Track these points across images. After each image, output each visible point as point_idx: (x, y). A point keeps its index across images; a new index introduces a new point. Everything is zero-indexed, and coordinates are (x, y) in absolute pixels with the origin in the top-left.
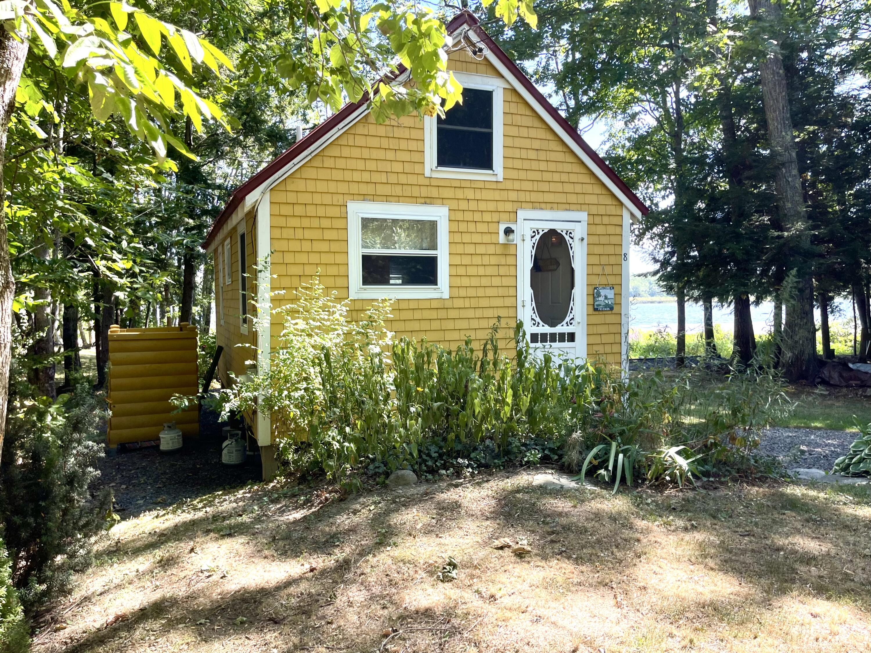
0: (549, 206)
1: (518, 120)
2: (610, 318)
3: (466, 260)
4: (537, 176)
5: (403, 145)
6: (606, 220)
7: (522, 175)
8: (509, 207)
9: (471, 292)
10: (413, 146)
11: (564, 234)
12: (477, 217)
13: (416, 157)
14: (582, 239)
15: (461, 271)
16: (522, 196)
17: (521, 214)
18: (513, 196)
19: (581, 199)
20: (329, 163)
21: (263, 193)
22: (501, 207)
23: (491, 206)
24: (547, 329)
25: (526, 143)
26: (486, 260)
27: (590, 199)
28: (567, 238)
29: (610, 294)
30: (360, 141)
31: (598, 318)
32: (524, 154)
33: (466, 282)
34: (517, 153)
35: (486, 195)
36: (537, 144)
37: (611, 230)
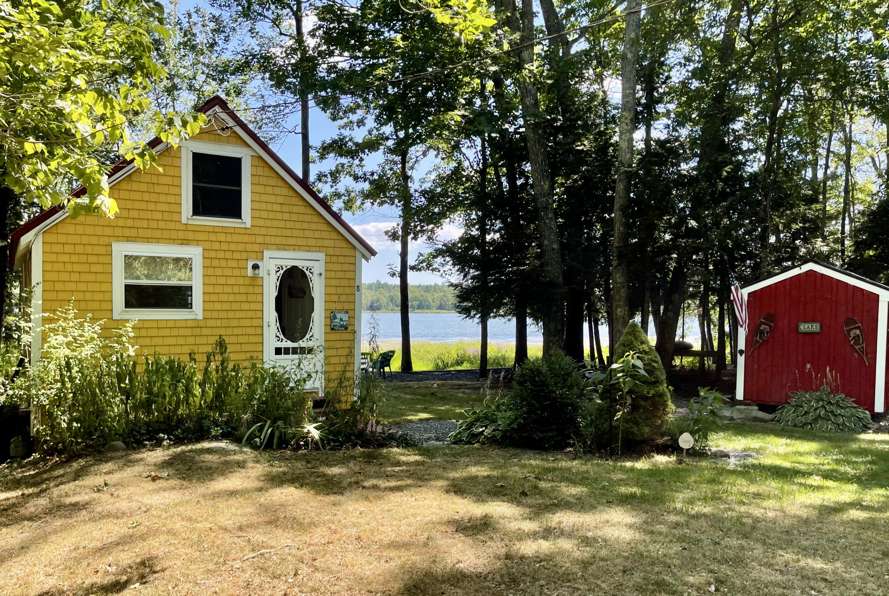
0: (291, 247)
1: (263, 180)
2: (345, 336)
3: (218, 289)
4: (282, 224)
5: (163, 198)
6: (341, 259)
7: (268, 223)
8: (256, 248)
9: (223, 315)
10: (171, 199)
11: (305, 270)
12: (228, 255)
13: (174, 208)
14: (321, 274)
15: (214, 298)
16: (268, 240)
17: (267, 254)
18: (260, 239)
19: (320, 243)
21: (36, 235)
22: (249, 247)
23: (241, 247)
24: (289, 344)
25: (272, 199)
26: (236, 289)
27: (326, 243)
28: (307, 273)
29: (345, 317)
31: (335, 336)
32: (269, 207)
33: (218, 306)
34: (263, 206)
35: (235, 238)
36: (280, 200)
37: (346, 267)
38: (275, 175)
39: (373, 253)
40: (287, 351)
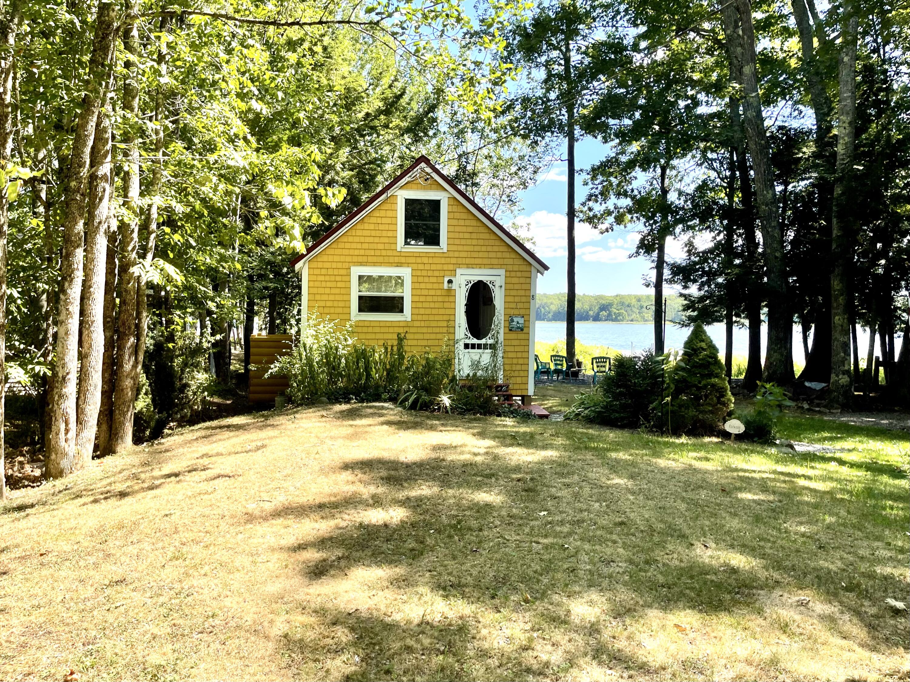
0: (478, 266)
1: (457, 215)
2: (521, 336)
3: (423, 299)
4: (471, 248)
5: (384, 234)
6: (519, 274)
7: (460, 248)
8: (451, 267)
9: (426, 318)
10: (390, 234)
11: (488, 283)
12: (430, 273)
13: (392, 240)
14: (501, 286)
15: (420, 305)
16: (460, 261)
17: (459, 271)
18: (454, 261)
19: (501, 261)
20: (341, 245)
21: (304, 263)
22: (446, 267)
23: (439, 267)
24: (475, 341)
25: (464, 229)
26: (435, 299)
27: (506, 261)
28: (491, 286)
29: (521, 321)
30: (359, 233)
31: (513, 336)
32: (461, 235)
33: (422, 311)
34: (457, 235)
35: (436, 260)
36: (470, 229)
37: (522, 280)
38: (465, 211)
39: (546, 268)
40: (473, 346)
